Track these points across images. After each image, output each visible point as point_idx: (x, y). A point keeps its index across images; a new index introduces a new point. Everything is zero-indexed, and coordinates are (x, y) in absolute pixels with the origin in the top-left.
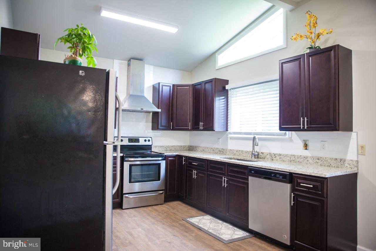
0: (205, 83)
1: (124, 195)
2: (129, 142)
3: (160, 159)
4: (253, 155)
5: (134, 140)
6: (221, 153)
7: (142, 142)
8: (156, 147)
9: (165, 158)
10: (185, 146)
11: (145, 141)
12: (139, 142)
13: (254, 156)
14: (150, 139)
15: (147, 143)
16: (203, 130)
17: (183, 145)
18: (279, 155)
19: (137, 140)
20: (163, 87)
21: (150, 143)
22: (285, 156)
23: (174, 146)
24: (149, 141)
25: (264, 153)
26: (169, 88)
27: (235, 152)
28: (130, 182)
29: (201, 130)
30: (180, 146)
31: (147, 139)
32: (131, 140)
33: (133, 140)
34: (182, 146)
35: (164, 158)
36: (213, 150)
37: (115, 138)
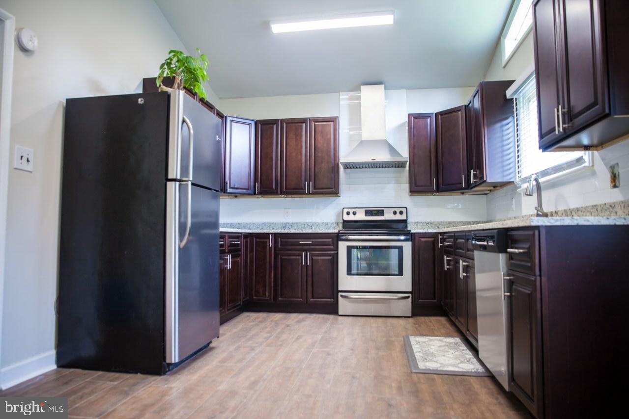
0: (474, 97)
1: (339, 293)
2: (366, 215)
3: (402, 238)
5: (376, 212)
8: (417, 223)
9: (412, 237)
11: (395, 213)
12: (383, 215)
14: (404, 210)
15: (398, 217)
17: (473, 220)
18: (576, 211)
19: (380, 212)
20: (416, 120)
21: (403, 217)
22: (584, 212)
23: (454, 222)
24: (401, 213)
28: (349, 272)
30: (466, 222)
31: (398, 210)
32: (369, 212)
33: (374, 212)
35: (408, 237)
37: (345, 211)
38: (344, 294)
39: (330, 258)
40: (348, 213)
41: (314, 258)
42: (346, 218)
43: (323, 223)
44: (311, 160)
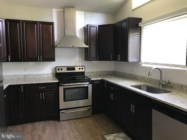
0: (122, 22)
1: (60, 111)
2: (67, 70)
3: (88, 83)
4: (160, 84)
6: (136, 79)
7: (77, 70)
8: (88, 72)
9: (92, 82)
10: (110, 71)
11: (80, 69)
12: (75, 70)
13: (162, 86)
14: (83, 67)
15: (81, 70)
16: (120, 61)
20: (91, 28)
21: (83, 70)
24: (82, 69)
25: (171, 83)
26: (95, 28)
27: (146, 79)
28: (65, 101)
29: (119, 61)
34: (108, 71)
35: (90, 82)
36: (130, 76)
37: (57, 68)
38: (62, 111)
39: (54, 94)
40: (59, 69)
41: (46, 95)
42: (58, 71)
43: (46, 74)
44: (40, 44)
